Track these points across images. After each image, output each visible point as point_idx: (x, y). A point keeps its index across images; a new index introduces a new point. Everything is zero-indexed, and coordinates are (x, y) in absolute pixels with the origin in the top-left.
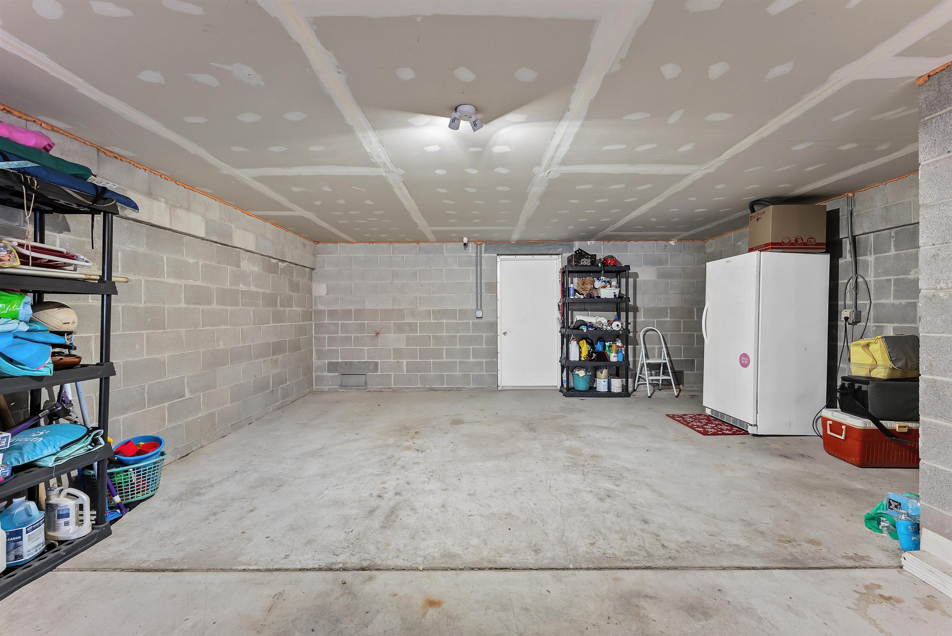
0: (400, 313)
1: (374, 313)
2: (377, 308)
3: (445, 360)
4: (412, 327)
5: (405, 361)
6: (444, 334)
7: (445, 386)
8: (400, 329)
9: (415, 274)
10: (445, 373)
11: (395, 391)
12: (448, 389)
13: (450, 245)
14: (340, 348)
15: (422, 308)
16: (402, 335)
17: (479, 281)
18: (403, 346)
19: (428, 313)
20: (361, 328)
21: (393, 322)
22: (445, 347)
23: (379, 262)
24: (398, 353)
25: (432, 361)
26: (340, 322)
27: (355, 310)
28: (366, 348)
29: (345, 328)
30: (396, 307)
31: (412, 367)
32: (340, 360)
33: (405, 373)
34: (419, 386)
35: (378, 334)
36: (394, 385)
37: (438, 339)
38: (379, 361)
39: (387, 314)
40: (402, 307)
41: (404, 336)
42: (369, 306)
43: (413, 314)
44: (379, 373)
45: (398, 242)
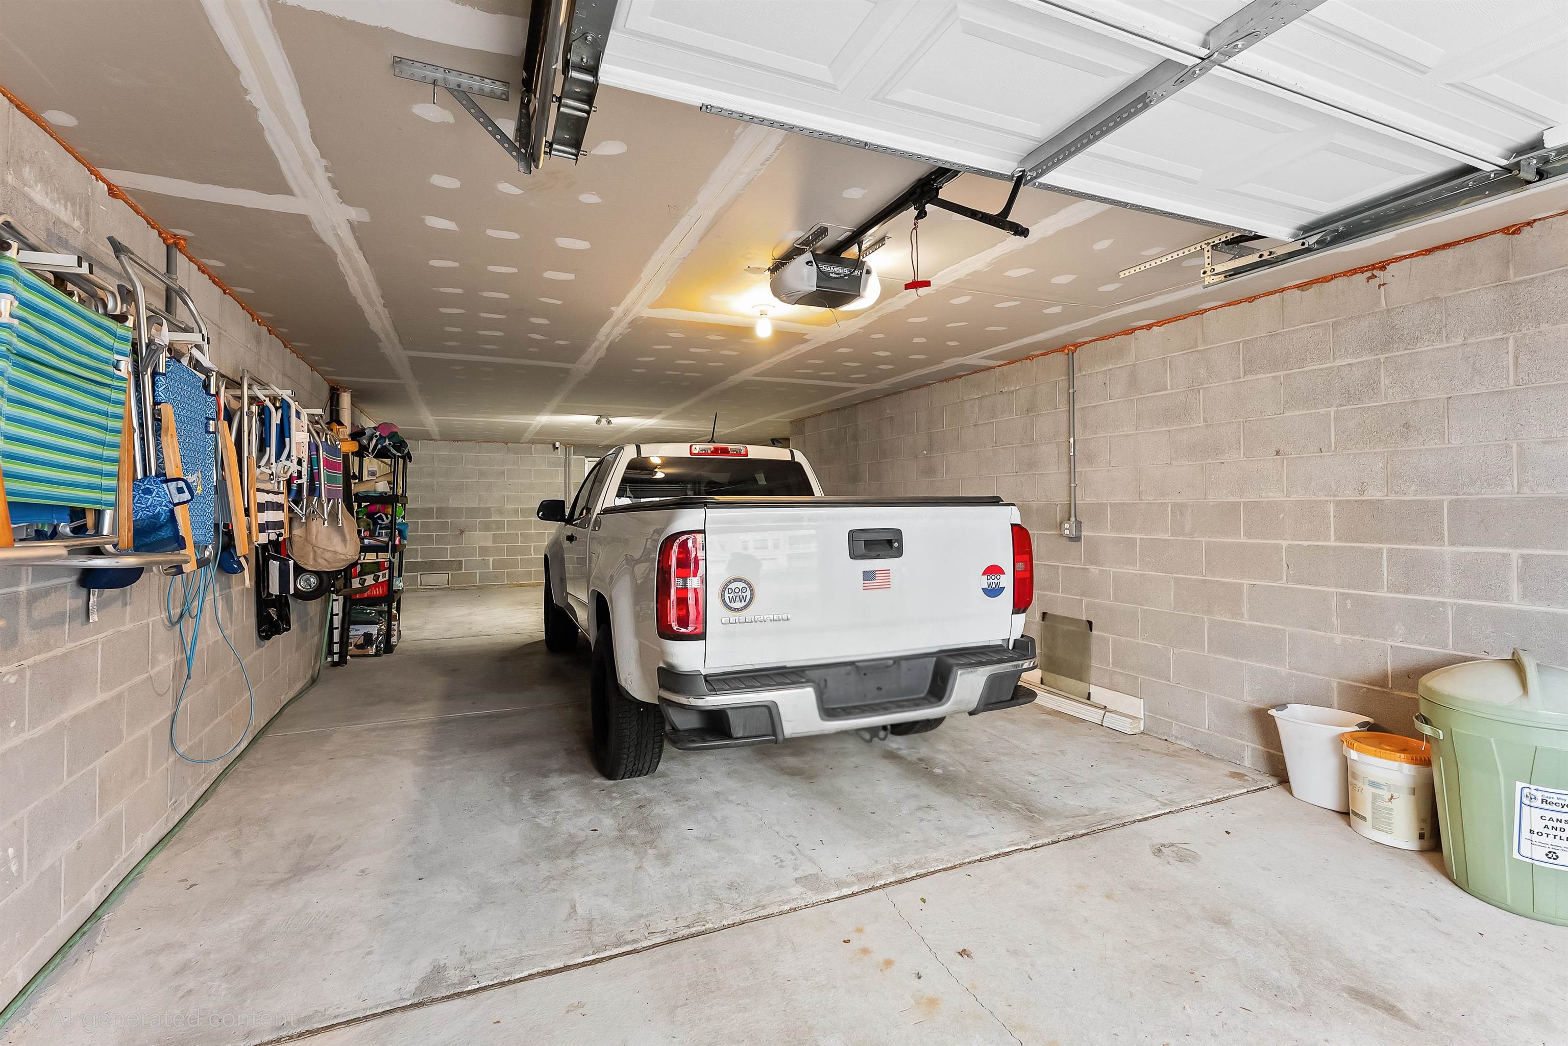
0: (487, 512)
1: (458, 511)
2: (462, 506)
3: (533, 556)
4: (500, 525)
5: (491, 559)
6: (533, 531)
7: (533, 582)
8: (486, 527)
9: (503, 473)
10: (533, 569)
11: (480, 588)
12: (535, 585)
13: (539, 446)
14: (419, 547)
15: (510, 506)
16: (488, 533)
17: (567, 481)
18: (490, 544)
19: (516, 511)
20: (443, 526)
21: (478, 520)
22: (533, 544)
23: (464, 460)
24: (484, 550)
25: (519, 558)
26: (420, 521)
27: (437, 508)
28: (448, 547)
29: (425, 526)
30: (482, 506)
31: (498, 564)
32: (419, 560)
33: (491, 570)
34: (506, 582)
35: (462, 532)
36: (479, 582)
37: (526, 537)
38: (463, 559)
39: (472, 512)
40: (487, 506)
41: (490, 534)
42: (453, 504)
43: (501, 512)
44: (463, 571)
45: (485, 442)
